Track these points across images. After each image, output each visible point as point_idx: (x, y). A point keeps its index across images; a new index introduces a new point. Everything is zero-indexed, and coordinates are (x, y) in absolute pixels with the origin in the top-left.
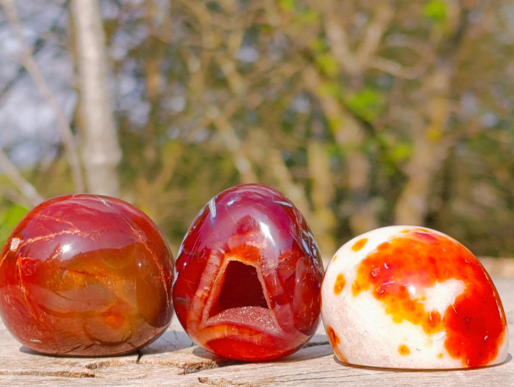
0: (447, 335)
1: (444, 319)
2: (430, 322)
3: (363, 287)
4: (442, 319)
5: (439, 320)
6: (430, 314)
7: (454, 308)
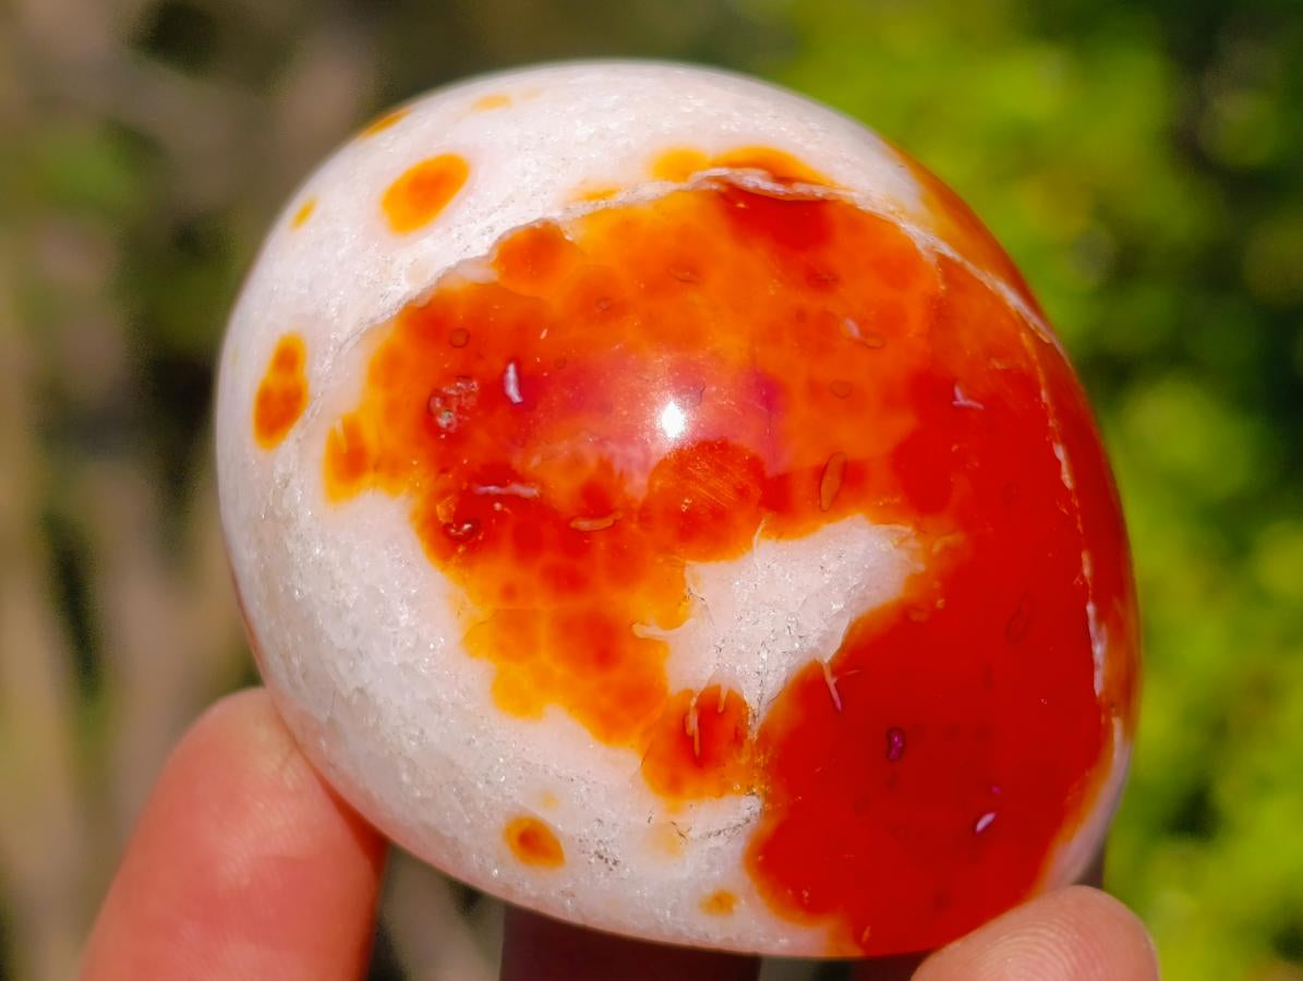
0: (765, 814)
1: (764, 736)
2: (684, 739)
3: (376, 468)
4: (753, 735)
5: (738, 738)
6: (693, 702)
7: (831, 681)
